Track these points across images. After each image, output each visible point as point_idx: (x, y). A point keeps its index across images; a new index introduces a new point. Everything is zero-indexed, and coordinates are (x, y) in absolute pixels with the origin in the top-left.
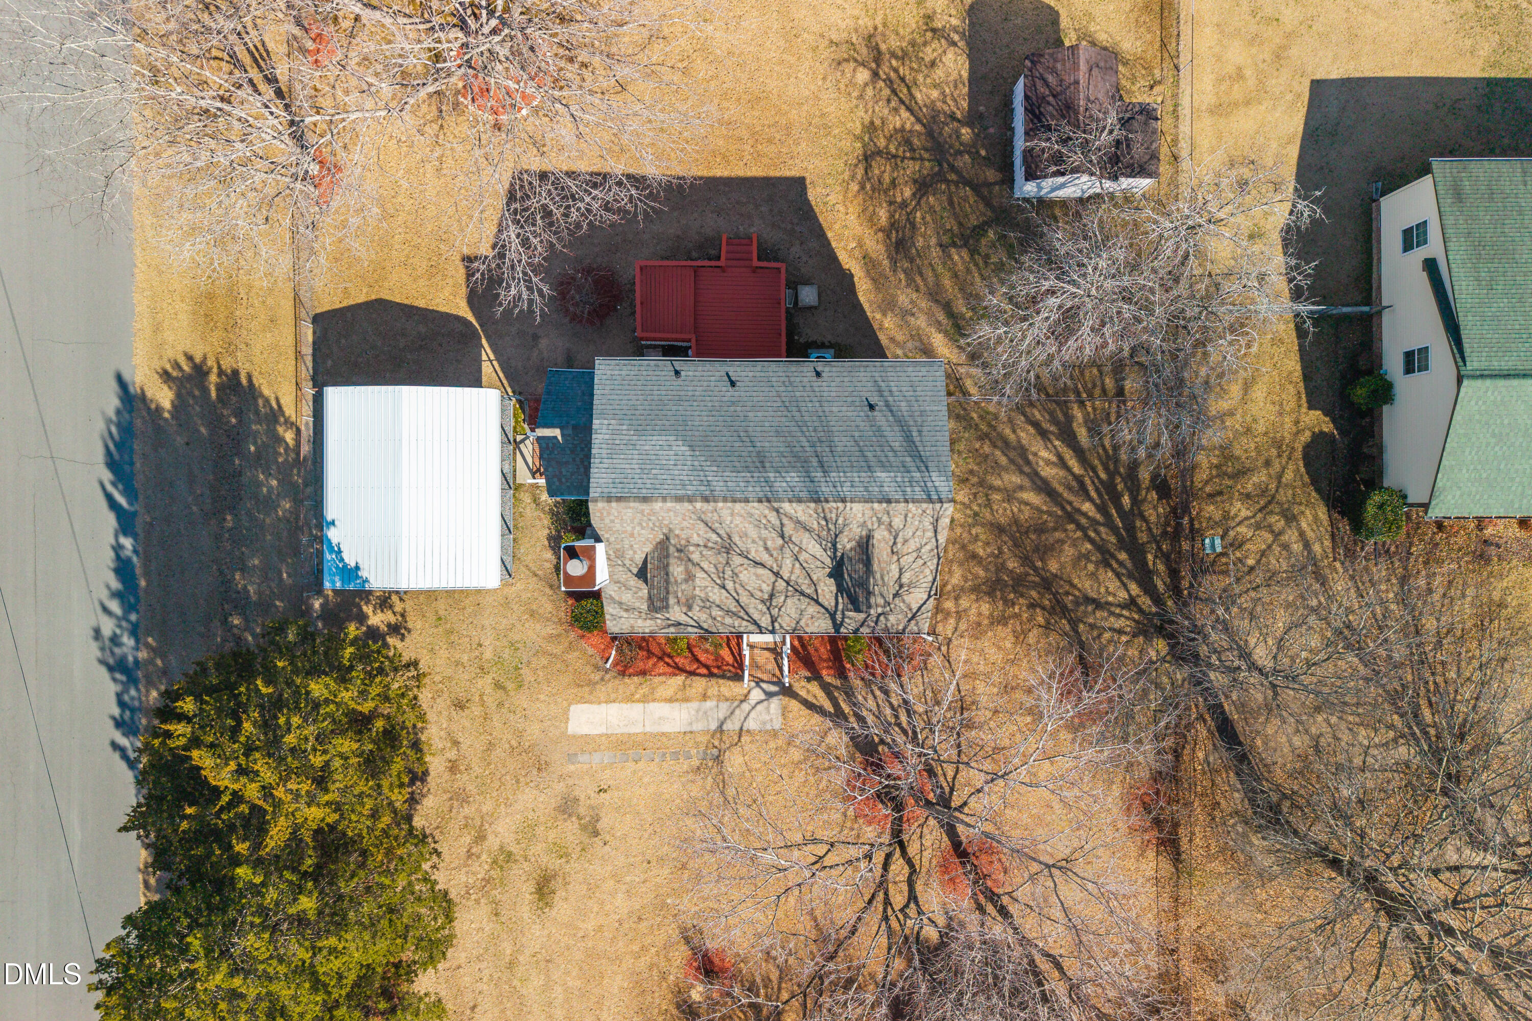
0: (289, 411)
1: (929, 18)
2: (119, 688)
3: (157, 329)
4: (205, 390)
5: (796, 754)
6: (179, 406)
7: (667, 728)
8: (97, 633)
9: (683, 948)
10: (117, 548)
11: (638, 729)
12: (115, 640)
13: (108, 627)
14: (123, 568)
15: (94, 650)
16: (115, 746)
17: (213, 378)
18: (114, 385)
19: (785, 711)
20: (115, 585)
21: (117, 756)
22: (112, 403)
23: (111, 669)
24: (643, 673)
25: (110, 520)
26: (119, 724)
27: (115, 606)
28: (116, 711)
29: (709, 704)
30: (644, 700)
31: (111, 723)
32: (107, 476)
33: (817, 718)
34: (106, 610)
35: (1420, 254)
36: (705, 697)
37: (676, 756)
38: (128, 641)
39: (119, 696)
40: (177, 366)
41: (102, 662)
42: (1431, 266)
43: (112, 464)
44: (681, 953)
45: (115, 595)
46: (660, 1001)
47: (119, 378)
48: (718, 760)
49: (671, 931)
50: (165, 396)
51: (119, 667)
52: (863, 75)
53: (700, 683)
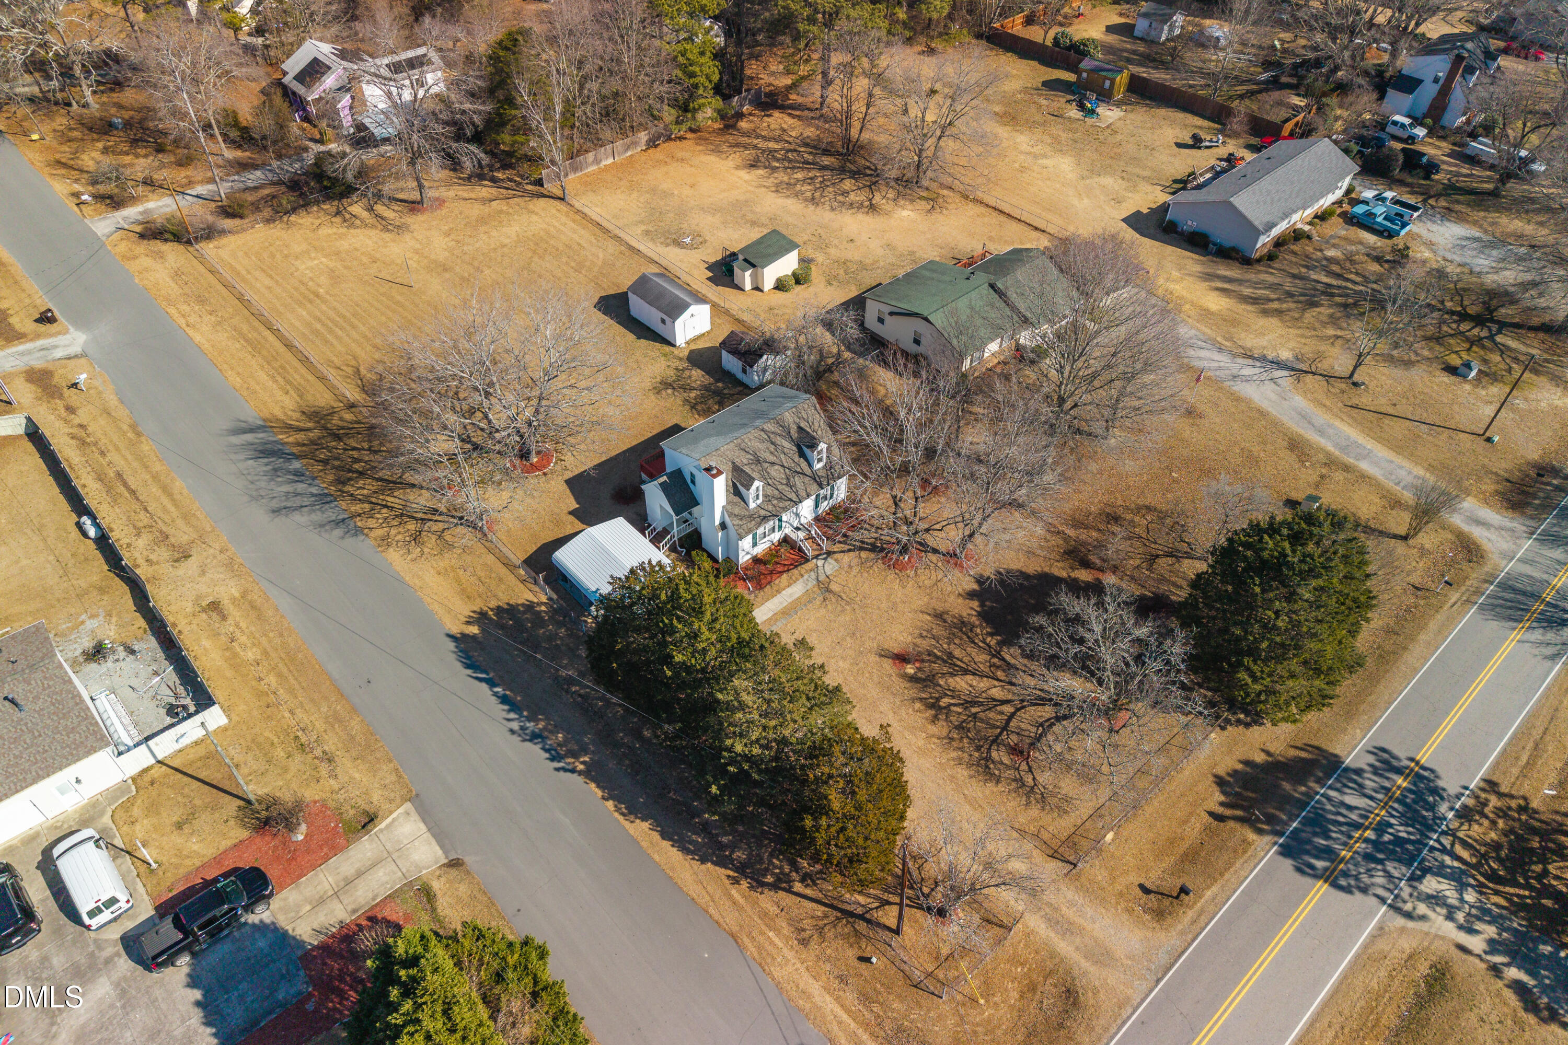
0: (536, 600)
1: (677, 369)
2: (540, 746)
3: (449, 611)
4: (491, 619)
5: (855, 570)
6: (483, 630)
7: (797, 595)
8: (512, 732)
9: (885, 660)
10: (495, 694)
11: (785, 604)
12: (523, 728)
13: (515, 726)
14: (504, 700)
15: (516, 739)
16: (557, 769)
17: (491, 613)
18: (448, 639)
19: (836, 560)
20: (506, 707)
21: (562, 773)
22: (452, 645)
23: (530, 740)
24: (769, 583)
25: (484, 686)
26: (552, 759)
27: (512, 715)
28: (547, 755)
29: (806, 577)
30: (779, 592)
31: (548, 762)
32: (469, 672)
33: (851, 554)
34: (509, 720)
35: (888, 319)
36: (802, 576)
37: (810, 602)
38: (530, 725)
39: (543, 749)
40: (470, 617)
41: (524, 740)
42: (891, 314)
43: (468, 666)
44: (887, 664)
45: (509, 711)
46: (899, 684)
47: (449, 636)
48: (828, 590)
49: (874, 658)
50: (474, 630)
51: (534, 737)
52: (670, 391)
53: (795, 571)
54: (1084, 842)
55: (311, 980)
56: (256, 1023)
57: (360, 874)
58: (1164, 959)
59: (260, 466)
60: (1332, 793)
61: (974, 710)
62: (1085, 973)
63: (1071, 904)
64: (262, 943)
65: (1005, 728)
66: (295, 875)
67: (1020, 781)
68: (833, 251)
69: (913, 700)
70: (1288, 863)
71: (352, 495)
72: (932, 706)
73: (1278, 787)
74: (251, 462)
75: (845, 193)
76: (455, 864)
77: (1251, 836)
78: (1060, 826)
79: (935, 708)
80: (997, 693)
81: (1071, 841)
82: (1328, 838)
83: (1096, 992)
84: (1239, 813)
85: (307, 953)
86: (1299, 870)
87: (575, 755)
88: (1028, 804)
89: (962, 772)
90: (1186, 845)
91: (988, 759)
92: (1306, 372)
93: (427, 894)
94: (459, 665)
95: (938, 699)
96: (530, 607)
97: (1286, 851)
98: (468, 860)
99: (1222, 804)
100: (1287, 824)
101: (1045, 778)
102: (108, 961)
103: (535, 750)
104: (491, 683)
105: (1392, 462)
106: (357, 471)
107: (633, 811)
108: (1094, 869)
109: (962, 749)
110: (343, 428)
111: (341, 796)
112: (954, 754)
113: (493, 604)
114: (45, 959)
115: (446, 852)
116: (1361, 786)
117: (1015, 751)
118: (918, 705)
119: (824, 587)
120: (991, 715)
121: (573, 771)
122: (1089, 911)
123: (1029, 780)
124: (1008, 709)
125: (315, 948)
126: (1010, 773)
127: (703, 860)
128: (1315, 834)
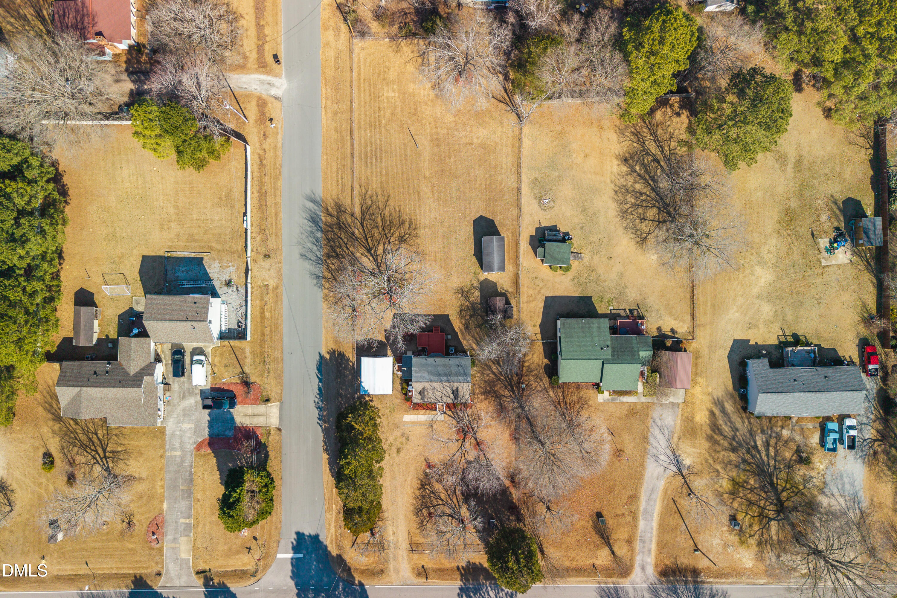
0: (352, 360)
1: (472, 285)
3: (326, 344)
4: (335, 355)
5: (446, 425)
6: (330, 358)
7: (422, 420)
8: (315, 402)
9: (425, 462)
10: (319, 385)
11: (416, 420)
12: (318, 403)
13: (317, 400)
14: (320, 389)
15: (314, 405)
16: (318, 423)
17: (337, 353)
18: (318, 355)
19: (444, 417)
20: (318, 392)
21: (318, 425)
22: (318, 358)
24: (418, 410)
25: (317, 380)
26: (319, 419)
27: (318, 396)
28: (318, 416)
29: (430, 415)
30: (418, 414)
31: (317, 419)
32: (317, 372)
33: (450, 418)
34: (316, 397)
37: (424, 425)
38: (320, 403)
39: (319, 413)
40: (330, 351)
41: (316, 407)
43: (318, 369)
45: (318, 394)
46: (421, 472)
47: (319, 353)
48: (432, 426)
49: (423, 459)
50: (328, 357)
51: (319, 408)
52: (460, 295)
53: (428, 411)
54: (421, 548)
55: (234, 435)
56: (218, 435)
57: (257, 415)
58: (409, 583)
59: (308, 225)
60: (489, 588)
61: (432, 495)
62: (390, 571)
63: (403, 556)
64: (228, 416)
65: (434, 506)
66: (243, 403)
67: (422, 522)
68: (596, 259)
69: (419, 479)
70: (458, 591)
71: (328, 266)
72: (422, 485)
73: (480, 576)
74: (306, 221)
75: (643, 219)
76: (279, 429)
77: (459, 579)
78: (419, 539)
79: (423, 486)
80: (443, 496)
81: (418, 545)
82: (474, 595)
83: (388, 576)
84: (463, 572)
85: (235, 427)
86: (458, 594)
87: (325, 422)
88: (418, 528)
89: (412, 508)
90: (444, 567)
91: (421, 510)
92: (682, 475)
93: (269, 433)
94: (315, 368)
95: (426, 485)
96: (348, 360)
97: (461, 589)
98: (283, 431)
99: (462, 567)
100: (470, 584)
101: (429, 526)
102: (196, 394)
103: (316, 412)
104: (320, 380)
105: (652, 529)
106: (336, 253)
107: (326, 450)
108: (416, 556)
109: (418, 503)
110: (344, 224)
111: (266, 386)
112: (414, 502)
113: (339, 350)
114: (184, 382)
115: (279, 425)
116: (498, 593)
117: (430, 514)
118: (419, 482)
119: (431, 424)
120: (434, 500)
121: (321, 426)
122: (405, 561)
123: (425, 523)
124: (441, 502)
125: (239, 427)
126: (422, 518)
127: (333, 476)
128: (473, 592)
